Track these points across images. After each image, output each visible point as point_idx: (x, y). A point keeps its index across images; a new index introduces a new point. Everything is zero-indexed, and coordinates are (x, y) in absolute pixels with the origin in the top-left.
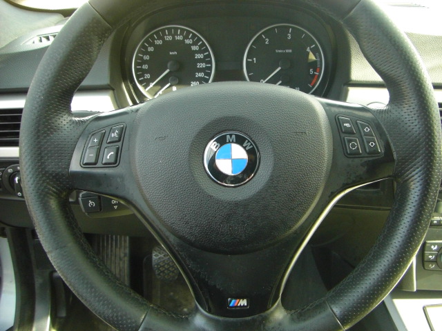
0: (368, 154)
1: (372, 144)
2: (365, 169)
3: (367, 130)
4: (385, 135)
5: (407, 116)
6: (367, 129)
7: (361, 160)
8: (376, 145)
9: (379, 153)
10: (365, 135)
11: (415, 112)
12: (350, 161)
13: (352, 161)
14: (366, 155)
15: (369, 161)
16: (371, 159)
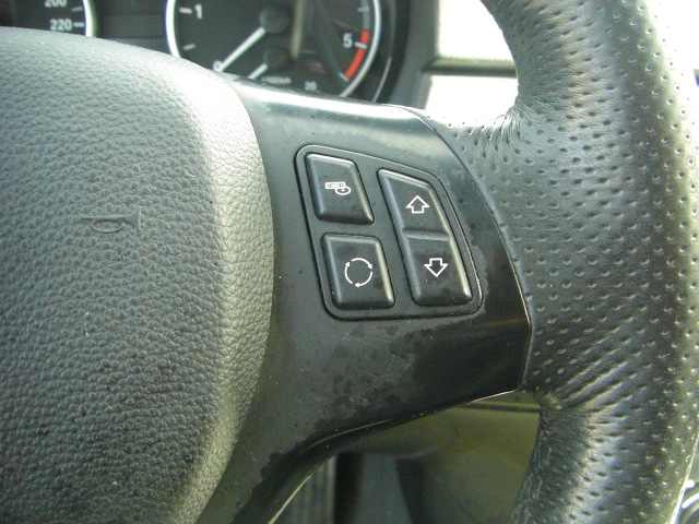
0: (421, 303)
1: (436, 267)
2: (409, 363)
3: (418, 207)
4: (492, 226)
5: (581, 154)
6: (418, 205)
7: (391, 331)
8: (452, 269)
9: (464, 300)
10: (408, 229)
11: (614, 137)
12: (345, 334)
13: (354, 333)
14: (414, 310)
15: (426, 333)
16: (432, 324)
